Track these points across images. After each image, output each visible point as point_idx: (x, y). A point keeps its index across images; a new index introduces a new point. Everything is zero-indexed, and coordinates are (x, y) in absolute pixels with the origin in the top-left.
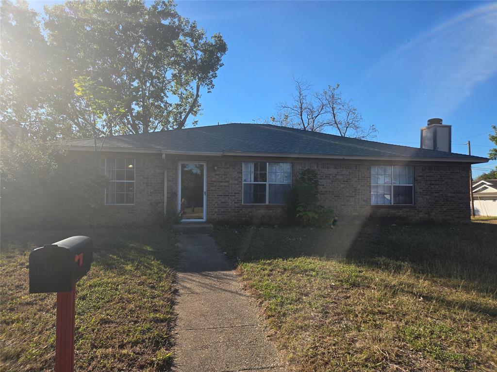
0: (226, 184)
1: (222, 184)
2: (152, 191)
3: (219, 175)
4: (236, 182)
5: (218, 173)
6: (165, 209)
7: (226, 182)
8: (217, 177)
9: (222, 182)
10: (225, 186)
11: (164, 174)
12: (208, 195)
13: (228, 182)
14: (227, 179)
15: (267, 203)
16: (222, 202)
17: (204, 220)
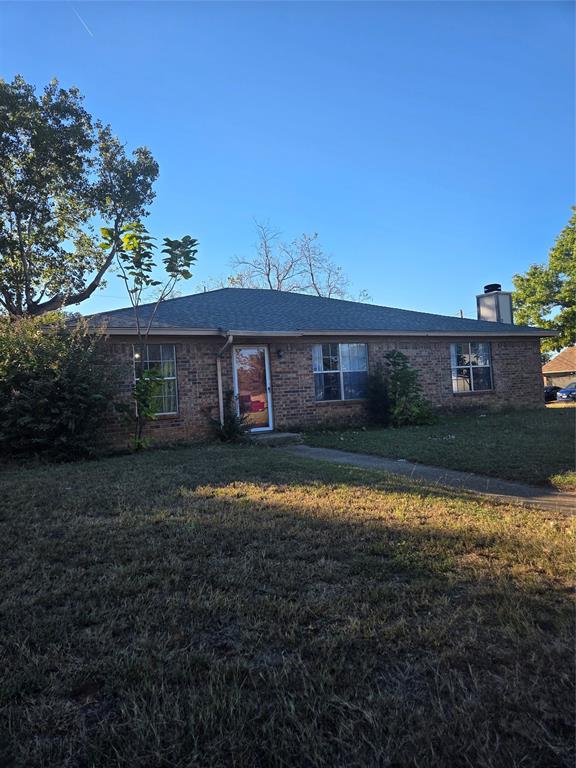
0: (294, 375)
1: (289, 375)
2: (201, 390)
3: (284, 363)
4: (306, 372)
5: (283, 360)
6: (222, 415)
7: (294, 372)
8: (283, 365)
9: (289, 372)
10: (294, 378)
11: (216, 365)
12: (273, 393)
13: (296, 372)
14: (295, 369)
15: (343, 399)
16: (291, 402)
17: (271, 428)
